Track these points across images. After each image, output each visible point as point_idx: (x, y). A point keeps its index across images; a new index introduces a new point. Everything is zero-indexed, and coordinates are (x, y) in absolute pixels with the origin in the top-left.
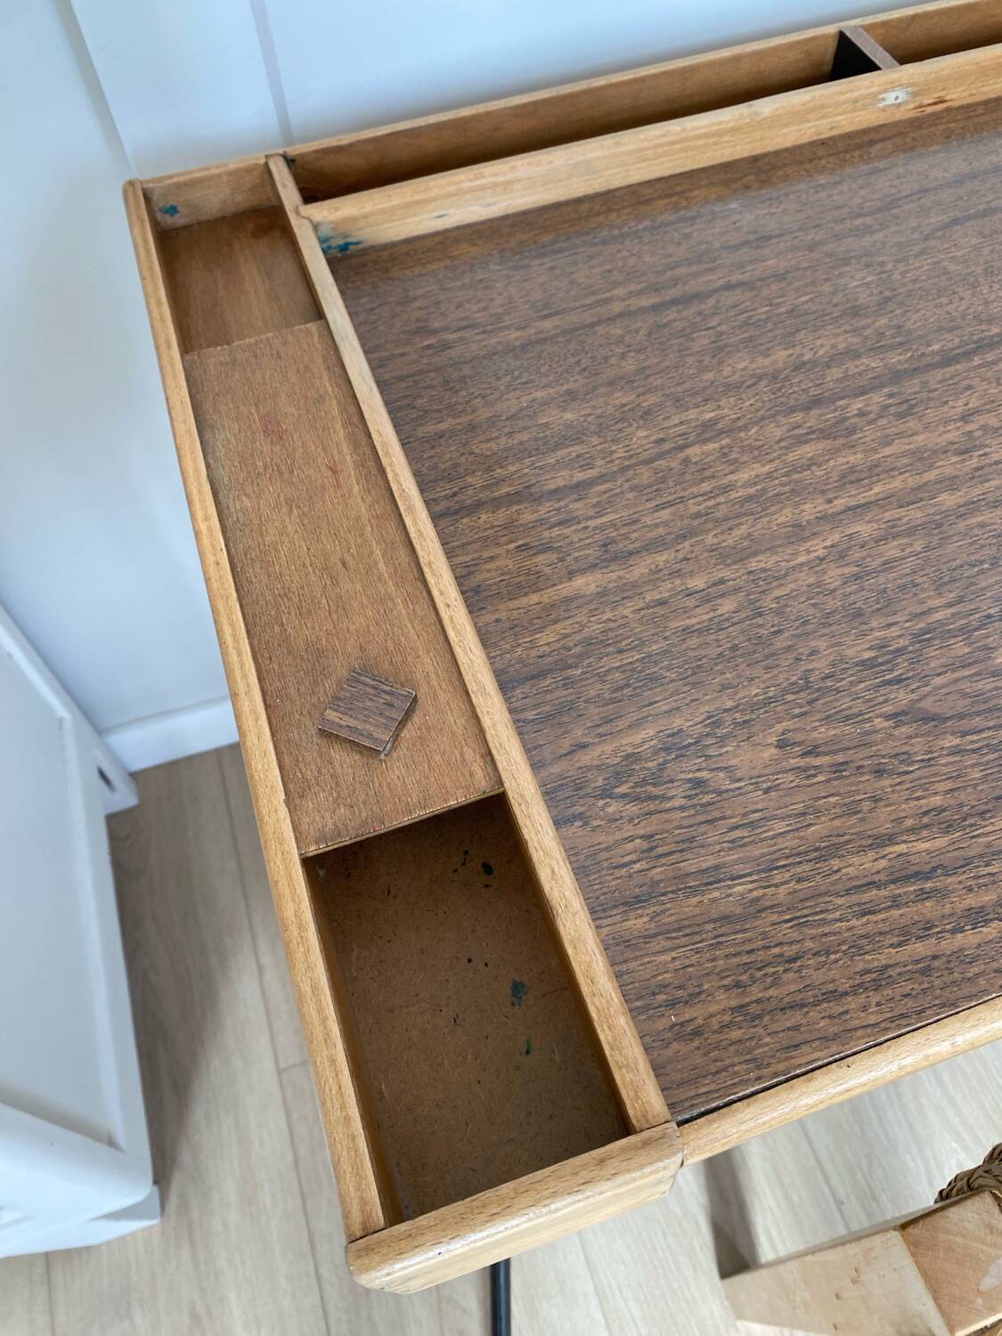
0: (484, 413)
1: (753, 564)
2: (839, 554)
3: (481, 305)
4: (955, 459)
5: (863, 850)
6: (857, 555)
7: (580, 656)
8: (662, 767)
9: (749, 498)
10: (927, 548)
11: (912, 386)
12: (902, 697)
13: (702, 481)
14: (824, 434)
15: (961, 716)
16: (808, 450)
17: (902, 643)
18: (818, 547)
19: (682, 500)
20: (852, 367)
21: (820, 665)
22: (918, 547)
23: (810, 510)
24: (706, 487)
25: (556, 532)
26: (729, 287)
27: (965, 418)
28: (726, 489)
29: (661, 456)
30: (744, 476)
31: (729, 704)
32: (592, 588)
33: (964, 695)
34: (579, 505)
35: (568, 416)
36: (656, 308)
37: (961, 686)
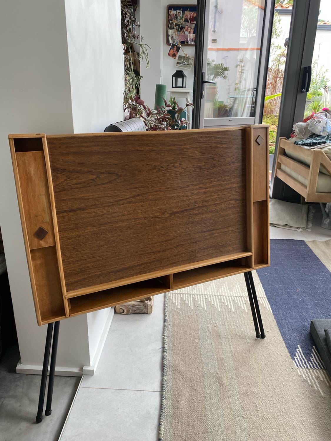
0: (237, 215)
1: (219, 183)
2: (212, 182)
3: (232, 236)
4: (194, 193)
5: (224, 147)
6: (210, 182)
7: (238, 176)
8: (235, 161)
9: (216, 193)
10: (203, 180)
11: (193, 207)
12: (214, 162)
13: (220, 197)
14: (205, 201)
15: (210, 158)
16: (208, 199)
17: (211, 169)
18: (213, 184)
19: (223, 195)
20: (197, 212)
21: (219, 168)
22: (204, 181)
23: (211, 189)
24: (220, 196)
25: (235, 194)
26: (204, 232)
27: (190, 199)
28: (218, 195)
29: (222, 202)
30: (216, 197)
31: (228, 166)
32: (234, 184)
33: (209, 161)
34: (232, 197)
35: (229, 212)
36: (214, 230)
37: (208, 162)
